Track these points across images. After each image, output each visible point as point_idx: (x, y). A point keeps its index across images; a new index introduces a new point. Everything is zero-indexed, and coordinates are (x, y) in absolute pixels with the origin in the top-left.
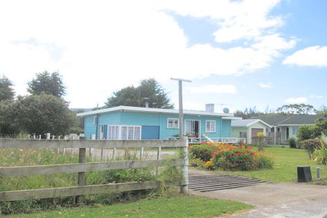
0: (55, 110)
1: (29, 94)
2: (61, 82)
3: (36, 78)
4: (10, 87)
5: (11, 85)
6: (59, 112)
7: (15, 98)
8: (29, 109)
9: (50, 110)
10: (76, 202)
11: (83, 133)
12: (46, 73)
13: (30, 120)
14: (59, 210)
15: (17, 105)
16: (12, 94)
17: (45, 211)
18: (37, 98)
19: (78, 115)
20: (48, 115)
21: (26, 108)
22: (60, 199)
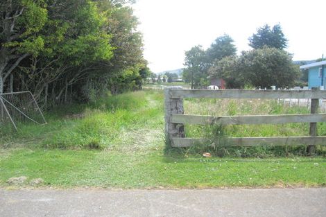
0: (279, 63)
1: (252, 49)
2: (283, 35)
3: (256, 33)
4: (231, 43)
5: (232, 41)
6: (283, 64)
7: (239, 54)
8: (253, 64)
9: (274, 63)
10: (308, 151)
11: (307, 86)
12: (267, 27)
13: (254, 74)
14: (292, 157)
15: (241, 60)
16: (234, 50)
17: (278, 157)
18: (260, 52)
19: (301, 67)
20: (272, 68)
21: (250, 62)
22: (292, 148)
